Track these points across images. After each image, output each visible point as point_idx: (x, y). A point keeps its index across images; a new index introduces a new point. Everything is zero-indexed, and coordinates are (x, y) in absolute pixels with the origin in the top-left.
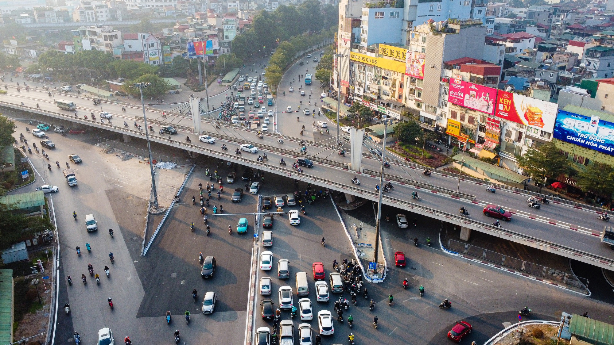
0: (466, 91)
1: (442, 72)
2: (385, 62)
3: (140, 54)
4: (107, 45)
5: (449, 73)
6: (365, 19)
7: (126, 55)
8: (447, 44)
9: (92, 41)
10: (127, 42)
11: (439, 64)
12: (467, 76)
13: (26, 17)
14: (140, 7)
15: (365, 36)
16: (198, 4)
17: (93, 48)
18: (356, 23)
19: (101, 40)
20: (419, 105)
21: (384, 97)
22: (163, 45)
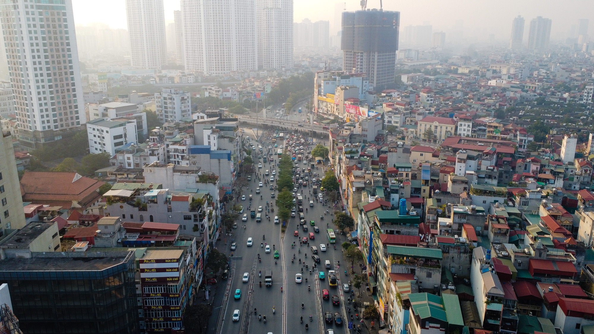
0: (349, 108)
1: (344, 102)
2: (329, 100)
3: (230, 98)
4: (216, 94)
5: (346, 102)
6: (322, 84)
7: (224, 98)
8: (345, 93)
9: (210, 93)
10: (225, 93)
11: (343, 99)
12: (350, 102)
13: (153, 80)
14: (210, 75)
15: (322, 91)
16: (243, 73)
17: (210, 96)
18: (320, 86)
19: (214, 92)
20: (339, 114)
21: (329, 112)
22: (239, 94)
